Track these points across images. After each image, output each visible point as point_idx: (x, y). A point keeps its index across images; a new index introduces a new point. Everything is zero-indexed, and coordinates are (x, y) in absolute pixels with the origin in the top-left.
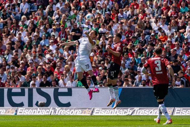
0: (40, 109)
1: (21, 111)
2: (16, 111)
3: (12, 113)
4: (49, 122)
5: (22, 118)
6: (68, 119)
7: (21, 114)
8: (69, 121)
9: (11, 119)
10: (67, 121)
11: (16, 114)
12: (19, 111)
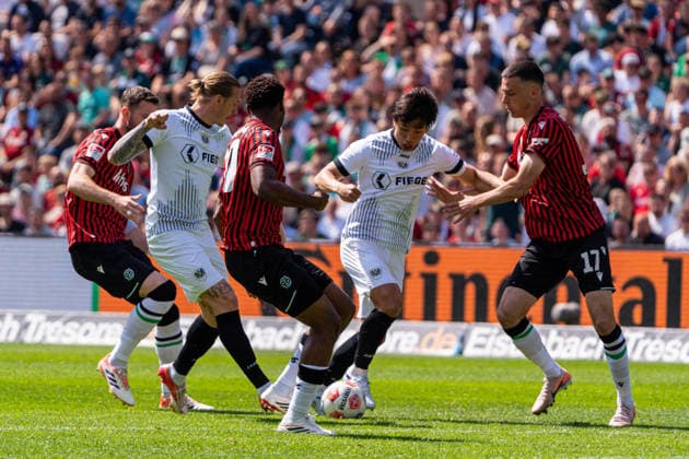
0: (560, 334)
1: (482, 340)
2: (463, 340)
3: (446, 347)
4: (590, 388)
5: (481, 367)
6: (673, 377)
7: (479, 353)
8: (675, 385)
9: (438, 373)
10: (663, 386)
11: (460, 352)
12: (473, 339)
